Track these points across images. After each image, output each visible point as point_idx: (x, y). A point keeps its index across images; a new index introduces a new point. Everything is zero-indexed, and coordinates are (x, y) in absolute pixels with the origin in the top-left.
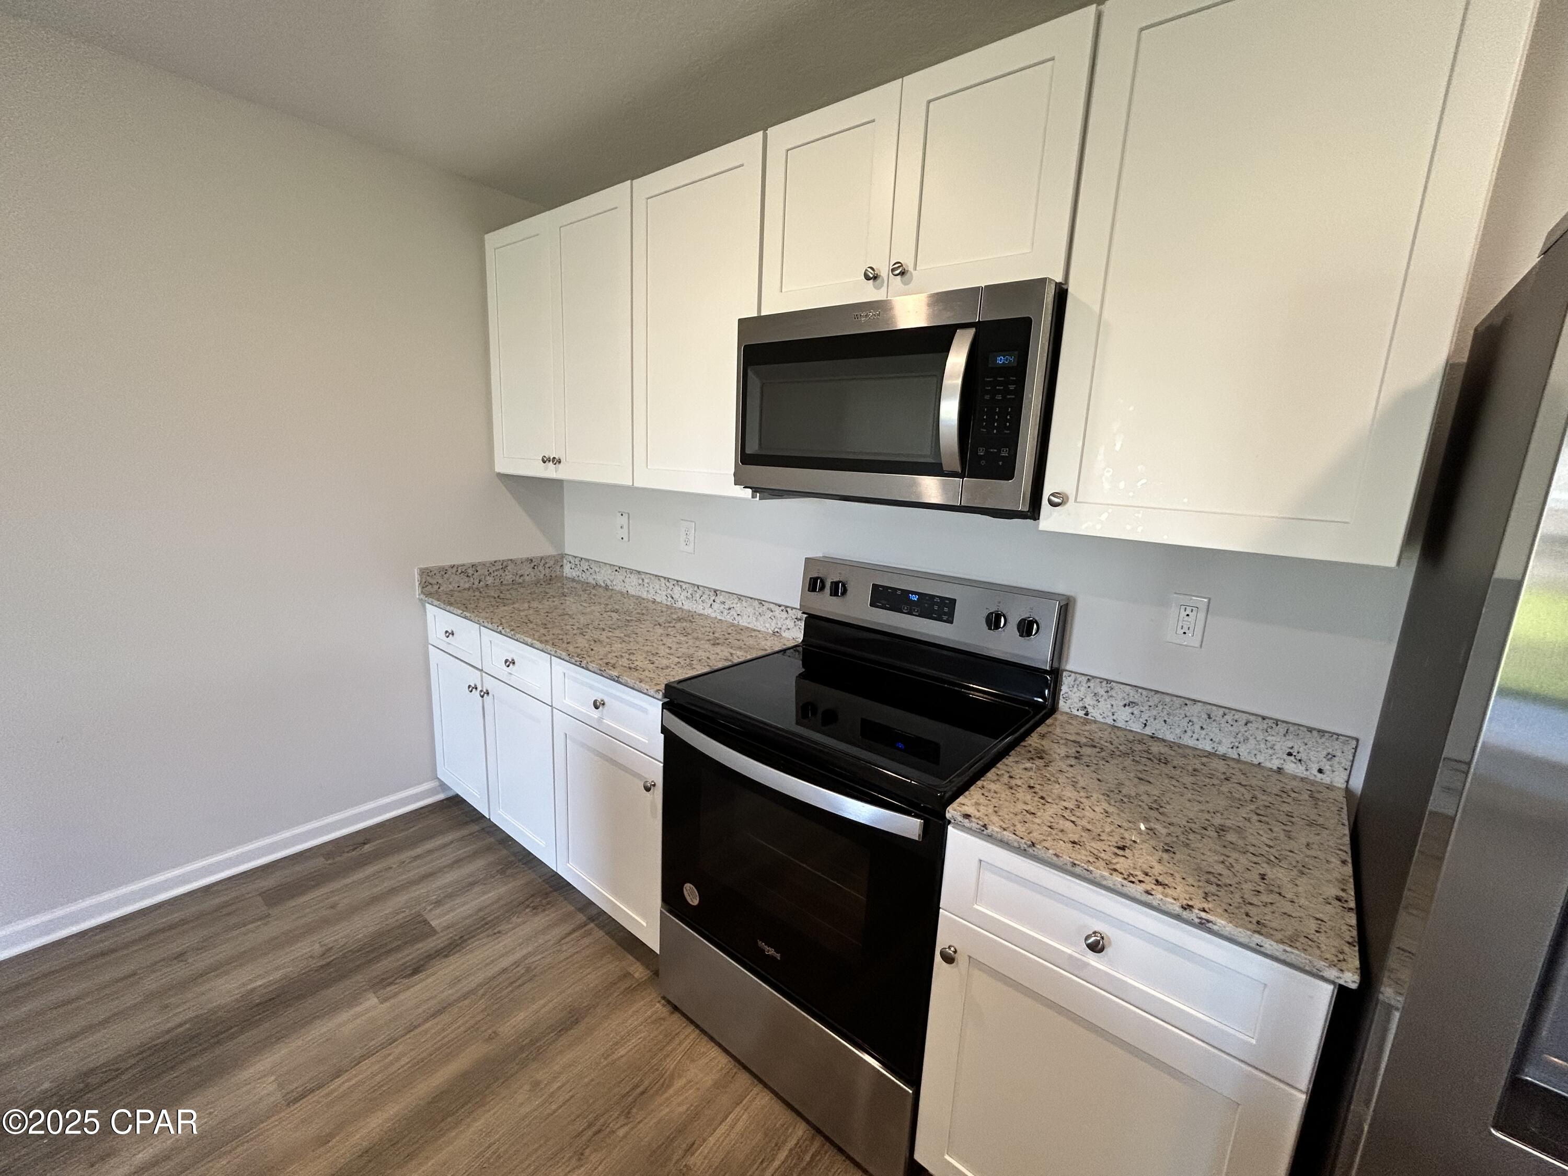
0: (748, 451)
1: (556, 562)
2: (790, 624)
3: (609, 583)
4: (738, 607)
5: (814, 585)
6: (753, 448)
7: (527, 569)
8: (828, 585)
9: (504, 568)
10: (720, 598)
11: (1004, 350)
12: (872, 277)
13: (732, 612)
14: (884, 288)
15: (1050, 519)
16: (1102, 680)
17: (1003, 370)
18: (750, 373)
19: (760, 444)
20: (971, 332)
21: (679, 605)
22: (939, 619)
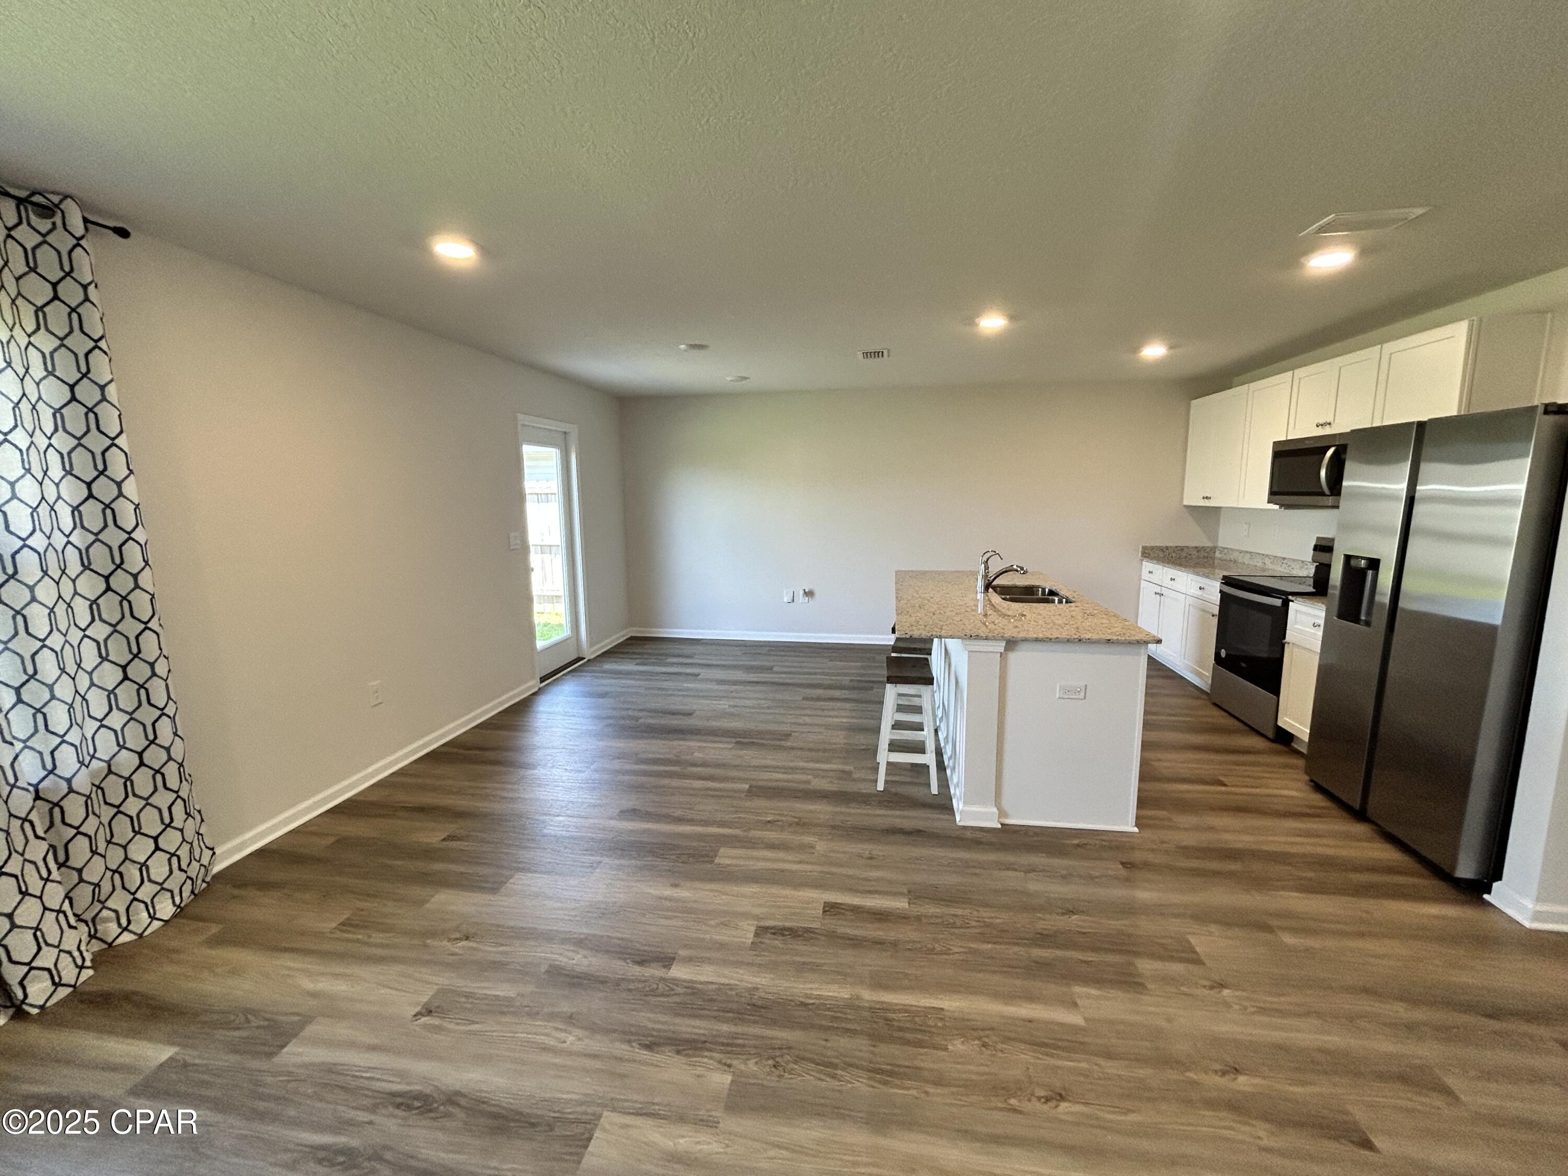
0: (1275, 490)
1: (1213, 549)
3: (1236, 559)
4: (1293, 565)
7: (1193, 551)
12: (1319, 426)
13: (1290, 568)
18: (1275, 462)
19: (1277, 487)
20: (1335, 447)
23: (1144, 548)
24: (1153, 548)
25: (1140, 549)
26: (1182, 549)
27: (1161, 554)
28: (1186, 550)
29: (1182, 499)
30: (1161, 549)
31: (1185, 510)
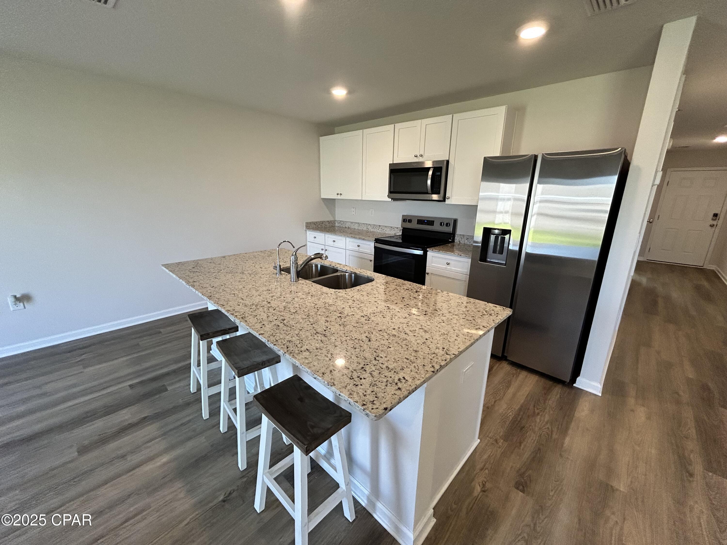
0: (391, 191)
1: (334, 222)
2: (398, 231)
3: (349, 227)
4: (386, 229)
5: (404, 220)
6: (392, 190)
7: (327, 224)
8: (407, 220)
9: (323, 223)
10: (381, 227)
11: (438, 172)
12: (416, 156)
13: (384, 230)
14: (418, 159)
15: (447, 202)
16: (462, 235)
17: (438, 175)
18: (391, 174)
19: (394, 189)
20: (433, 168)
21: (370, 230)
22: (431, 225)
23: (307, 223)
24: (310, 223)
25: (305, 224)
26: (323, 222)
27: (314, 226)
28: (324, 223)
29: (320, 196)
30: (315, 223)
31: (322, 201)
